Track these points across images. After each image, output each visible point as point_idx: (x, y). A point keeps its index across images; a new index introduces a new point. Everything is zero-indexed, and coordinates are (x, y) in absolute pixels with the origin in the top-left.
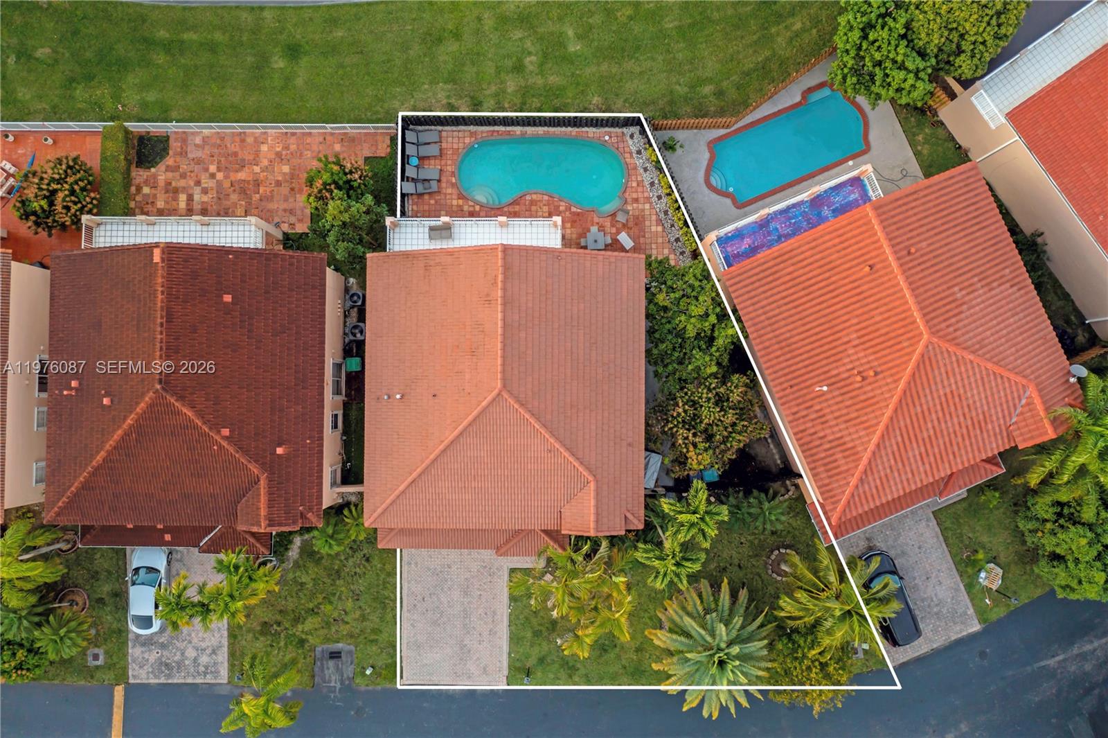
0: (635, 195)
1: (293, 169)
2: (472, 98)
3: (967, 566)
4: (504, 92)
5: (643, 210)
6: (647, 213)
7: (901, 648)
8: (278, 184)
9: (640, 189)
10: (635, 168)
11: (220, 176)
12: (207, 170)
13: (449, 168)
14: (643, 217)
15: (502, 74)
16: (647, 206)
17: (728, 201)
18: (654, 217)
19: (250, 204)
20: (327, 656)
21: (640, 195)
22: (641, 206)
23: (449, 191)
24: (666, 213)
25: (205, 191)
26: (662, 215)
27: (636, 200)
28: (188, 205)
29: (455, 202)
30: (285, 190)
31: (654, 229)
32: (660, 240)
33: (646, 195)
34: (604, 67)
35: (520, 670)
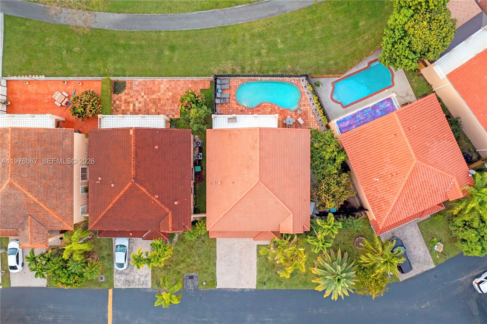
0: (304, 103)
1: (173, 94)
2: (241, 66)
3: (430, 243)
4: (254, 64)
5: (307, 109)
6: (309, 110)
7: (405, 274)
8: (168, 100)
9: (306, 101)
10: (304, 93)
11: (145, 97)
12: (140, 94)
13: (233, 93)
14: (307, 111)
15: (253, 57)
16: (309, 107)
17: (340, 105)
18: (311, 112)
19: (157, 107)
20: (188, 278)
21: (306, 103)
22: (306, 108)
23: (233, 102)
24: (316, 110)
25: (140, 103)
26: (314, 111)
27: (305, 105)
28: (133, 108)
29: (235, 106)
30: (170, 102)
31: (311, 116)
32: (314, 120)
33: (308, 103)
34: (292, 54)
35: (260, 282)
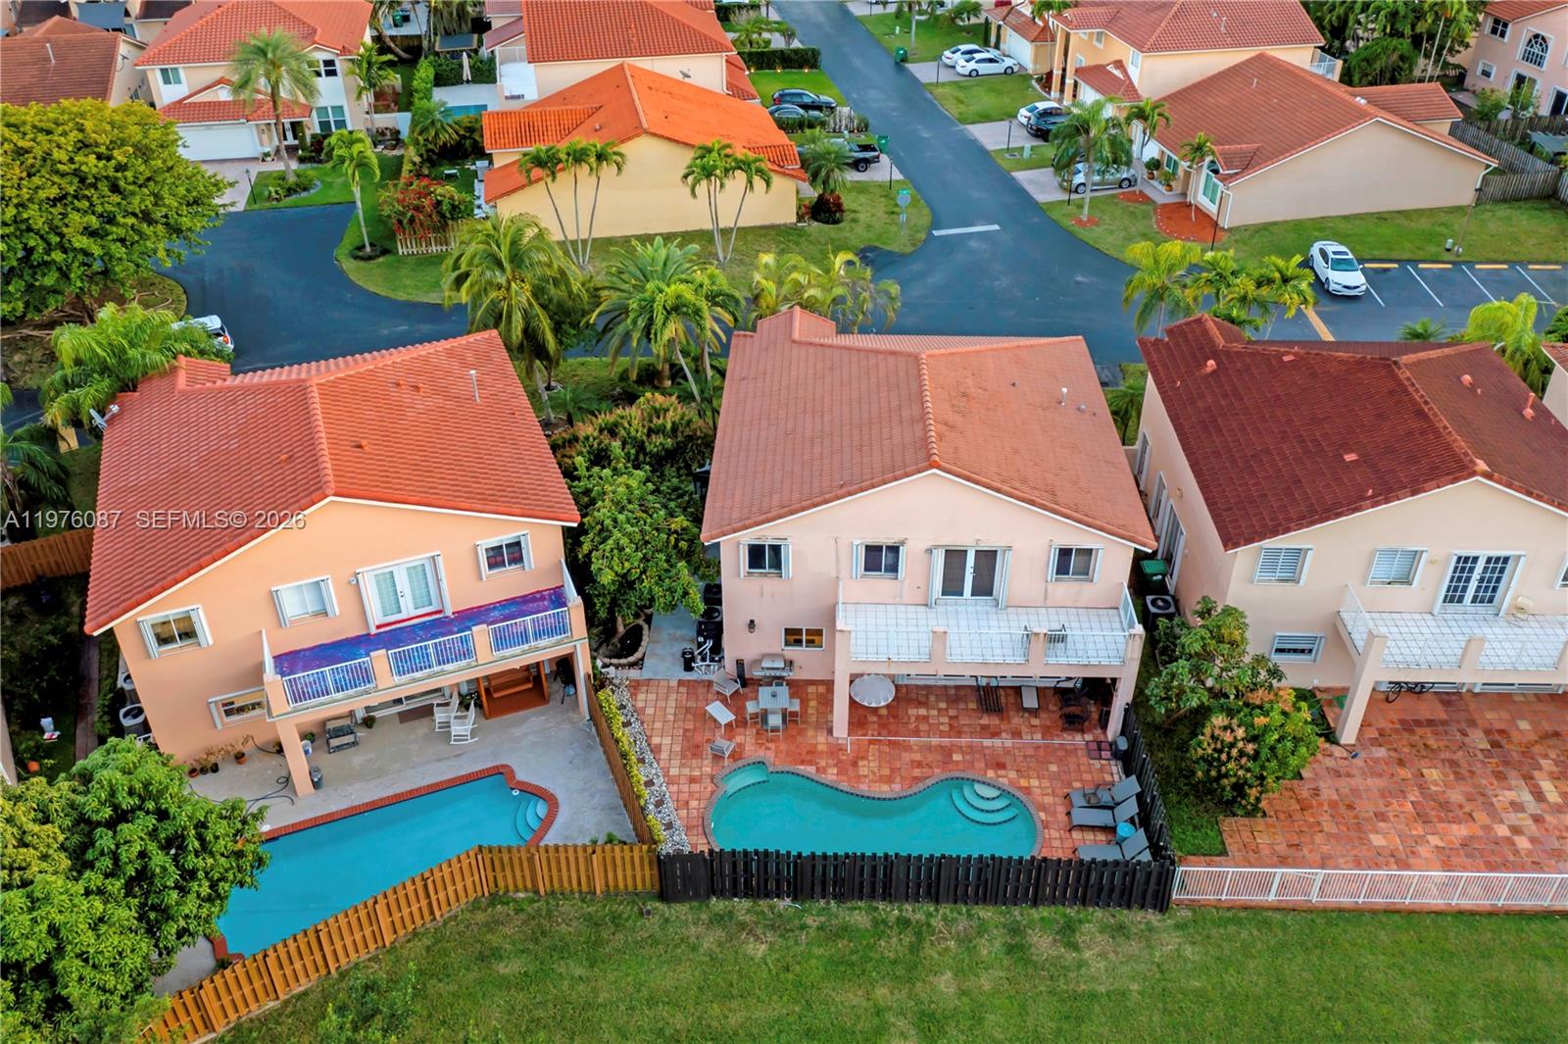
0: (695, 787)
1: (1364, 841)
2: (1027, 962)
4: (959, 972)
5: (682, 766)
6: (676, 762)
8: (1381, 816)
9: (684, 797)
10: (688, 828)
11: (1502, 831)
12: (1533, 840)
13: (1055, 834)
14: (683, 756)
15: (965, 1004)
16: (674, 772)
17: (521, 776)
18: (664, 755)
19: (1421, 787)
21: (685, 788)
22: (686, 771)
23: (1048, 800)
24: (642, 761)
25: (1517, 806)
26: (649, 757)
27: (692, 780)
29: (1035, 783)
30: (1366, 808)
31: (667, 741)
32: (658, 725)
33: (674, 788)
